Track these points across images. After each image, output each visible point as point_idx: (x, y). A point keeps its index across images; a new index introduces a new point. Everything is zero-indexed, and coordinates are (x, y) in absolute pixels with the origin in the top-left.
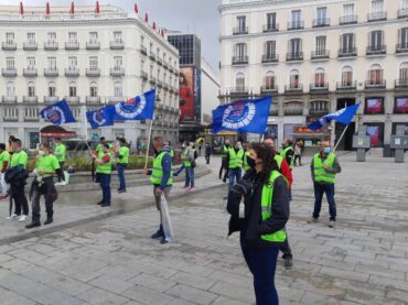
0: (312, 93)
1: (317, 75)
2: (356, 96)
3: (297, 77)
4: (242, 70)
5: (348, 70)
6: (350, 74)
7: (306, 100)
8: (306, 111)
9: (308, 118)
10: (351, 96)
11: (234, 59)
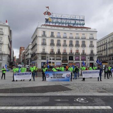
0: (63, 54)
1: (64, 50)
2: (73, 56)
3: (59, 50)
4: (44, 46)
5: (71, 49)
6: (72, 50)
7: (62, 56)
8: (62, 59)
9: (62, 61)
10: (72, 56)
11: (42, 43)
